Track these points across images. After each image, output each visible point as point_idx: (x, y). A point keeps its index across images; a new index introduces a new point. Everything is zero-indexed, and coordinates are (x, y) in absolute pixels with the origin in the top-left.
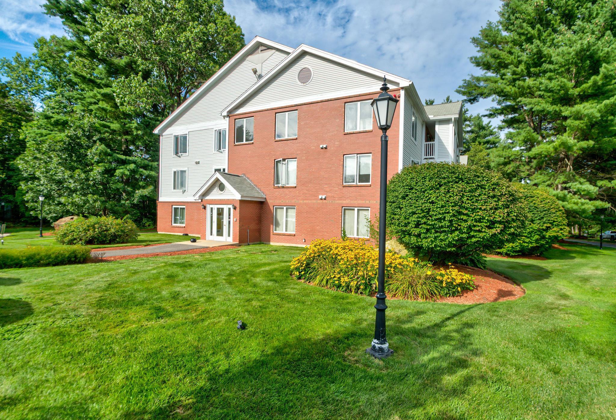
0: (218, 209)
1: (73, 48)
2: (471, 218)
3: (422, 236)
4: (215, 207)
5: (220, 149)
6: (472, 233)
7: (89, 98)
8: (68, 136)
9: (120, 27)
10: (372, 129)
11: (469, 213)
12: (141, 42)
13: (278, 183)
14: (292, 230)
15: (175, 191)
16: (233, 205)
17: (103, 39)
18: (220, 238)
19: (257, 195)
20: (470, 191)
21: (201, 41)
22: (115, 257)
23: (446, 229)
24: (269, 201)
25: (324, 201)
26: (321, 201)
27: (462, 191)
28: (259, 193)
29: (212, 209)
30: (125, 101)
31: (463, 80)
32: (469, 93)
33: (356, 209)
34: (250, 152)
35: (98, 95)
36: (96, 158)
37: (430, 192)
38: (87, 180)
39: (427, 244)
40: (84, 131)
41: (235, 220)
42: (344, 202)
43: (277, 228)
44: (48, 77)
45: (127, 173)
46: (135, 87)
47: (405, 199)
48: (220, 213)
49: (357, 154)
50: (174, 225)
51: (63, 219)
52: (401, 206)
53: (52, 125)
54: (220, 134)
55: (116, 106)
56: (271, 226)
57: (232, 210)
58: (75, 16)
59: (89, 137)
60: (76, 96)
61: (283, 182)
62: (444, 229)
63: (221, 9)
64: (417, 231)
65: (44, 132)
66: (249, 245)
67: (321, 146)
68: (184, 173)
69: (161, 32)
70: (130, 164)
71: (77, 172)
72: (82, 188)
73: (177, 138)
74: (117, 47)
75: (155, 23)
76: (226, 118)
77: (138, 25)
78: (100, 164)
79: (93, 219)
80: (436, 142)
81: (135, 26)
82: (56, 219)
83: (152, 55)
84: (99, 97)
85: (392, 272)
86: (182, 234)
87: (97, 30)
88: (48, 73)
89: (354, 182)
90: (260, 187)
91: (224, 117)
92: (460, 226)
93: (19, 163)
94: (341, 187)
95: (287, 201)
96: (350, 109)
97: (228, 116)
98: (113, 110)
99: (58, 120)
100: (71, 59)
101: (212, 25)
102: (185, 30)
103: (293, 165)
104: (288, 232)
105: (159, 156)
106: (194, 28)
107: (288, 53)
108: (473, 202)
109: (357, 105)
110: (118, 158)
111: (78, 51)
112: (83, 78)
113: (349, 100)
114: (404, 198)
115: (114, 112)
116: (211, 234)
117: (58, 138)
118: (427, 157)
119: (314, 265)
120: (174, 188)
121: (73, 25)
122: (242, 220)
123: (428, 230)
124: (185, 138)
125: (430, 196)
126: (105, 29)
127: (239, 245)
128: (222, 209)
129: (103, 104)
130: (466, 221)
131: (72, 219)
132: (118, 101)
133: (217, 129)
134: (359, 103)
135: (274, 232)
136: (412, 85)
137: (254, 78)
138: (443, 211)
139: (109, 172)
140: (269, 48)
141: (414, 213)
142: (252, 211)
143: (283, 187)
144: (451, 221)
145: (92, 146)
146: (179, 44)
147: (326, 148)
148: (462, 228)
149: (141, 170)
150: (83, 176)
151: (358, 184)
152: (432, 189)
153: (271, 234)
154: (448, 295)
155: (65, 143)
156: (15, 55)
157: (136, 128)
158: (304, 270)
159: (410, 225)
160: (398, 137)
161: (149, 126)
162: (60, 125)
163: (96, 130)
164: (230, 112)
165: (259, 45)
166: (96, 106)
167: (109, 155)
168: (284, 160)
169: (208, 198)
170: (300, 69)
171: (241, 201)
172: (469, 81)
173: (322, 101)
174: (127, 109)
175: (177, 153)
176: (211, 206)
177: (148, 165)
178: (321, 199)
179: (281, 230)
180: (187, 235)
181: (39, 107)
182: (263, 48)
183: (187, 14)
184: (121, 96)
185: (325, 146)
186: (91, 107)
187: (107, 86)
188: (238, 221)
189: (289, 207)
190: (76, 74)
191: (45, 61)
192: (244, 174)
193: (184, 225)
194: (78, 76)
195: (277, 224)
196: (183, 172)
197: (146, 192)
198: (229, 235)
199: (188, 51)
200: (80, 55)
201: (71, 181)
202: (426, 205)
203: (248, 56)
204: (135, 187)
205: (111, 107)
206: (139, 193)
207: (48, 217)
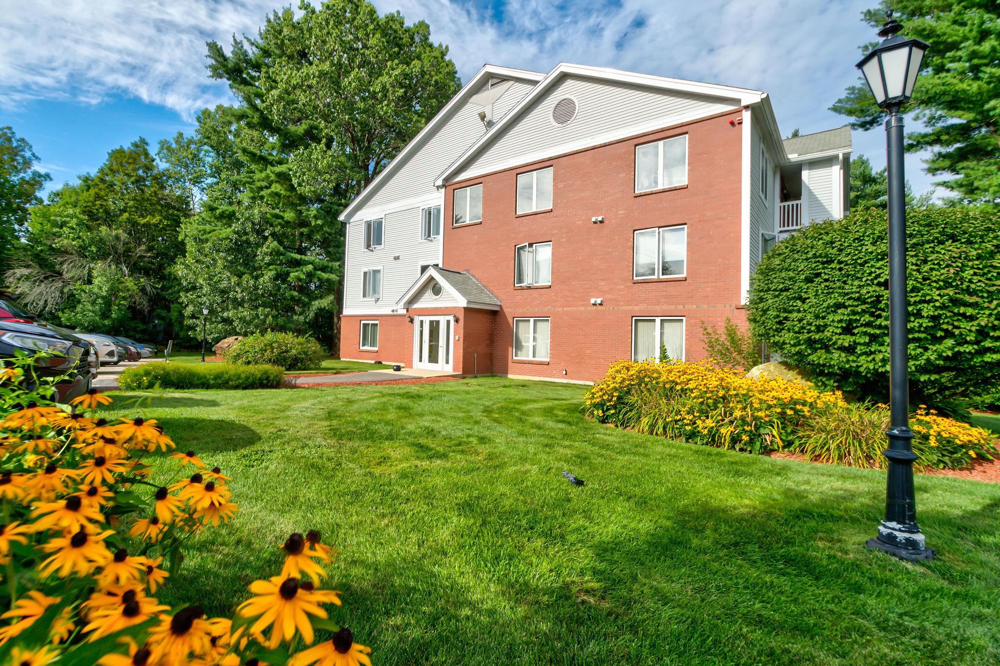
0: (431, 322)
1: (242, 117)
2: (987, 312)
3: (859, 349)
4: (427, 320)
5: (429, 236)
6: (988, 344)
7: (259, 181)
8: (235, 233)
9: (299, 81)
10: (686, 183)
11: (980, 300)
12: (325, 98)
13: (520, 280)
14: (543, 355)
15: (365, 299)
16: (455, 316)
17: (281, 98)
18: (433, 366)
19: (488, 301)
20: (979, 257)
21: (402, 87)
22: (308, 384)
23: (923, 336)
24: (507, 310)
25: (600, 308)
26: (594, 307)
27: (960, 258)
28: (490, 298)
29: (422, 322)
30: (303, 180)
31: (849, 89)
32: (862, 111)
33: (658, 320)
34: (476, 237)
35: (271, 175)
36: (267, 259)
37: (878, 265)
38: (256, 288)
39: (871, 366)
40: (253, 224)
41: (457, 338)
42: (636, 308)
43: (519, 353)
44: (210, 159)
45: (303, 276)
46: (317, 159)
47: (812, 282)
48: (434, 328)
49: (659, 227)
50: (362, 348)
51: (226, 340)
52: (804, 295)
53: (216, 218)
54: (430, 215)
55: (292, 188)
56: (510, 349)
57: (452, 323)
58: (244, 76)
59: (259, 232)
60: (244, 180)
61: (528, 280)
62: (916, 335)
63: (427, 39)
64: (847, 341)
65: (208, 227)
66: (476, 377)
67: (594, 219)
68: (377, 275)
69: (349, 81)
70: (305, 265)
71: (245, 277)
72: (251, 300)
73: (369, 224)
74: (295, 109)
75: (341, 70)
76: (440, 190)
77: (322, 75)
78: (271, 267)
79: (269, 336)
80: (804, 201)
81: (319, 77)
82: (218, 340)
83: (338, 115)
84: (273, 177)
85: (808, 414)
86: (373, 362)
87: (272, 88)
88: (211, 154)
89: (653, 274)
90: (492, 288)
91: (438, 187)
92: (958, 327)
93: (178, 270)
94: (630, 284)
95: (536, 310)
96: (645, 154)
97: (444, 186)
98: (288, 193)
99: (223, 212)
100: (237, 135)
101: (416, 62)
102: (381, 75)
103: (545, 253)
104: (537, 359)
105: (344, 253)
106: (393, 69)
107: (535, 83)
108: (990, 279)
109: (657, 147)
110: (292, 258)
111: (249, 120)
112: (253, 155)
113: (642, 140)
114: (809, 280)
115: (289, 197)
116: (421, 361)
117: (224, 235)
118: (786, 228)
119: (633, 399)
120: (364, 296)
121: (242, 87)
122: (468, 339)
123: (874, 338)
124: (379, 224)
125: (878, 272)
126: (282, 86)
127: (463, 377)
128: (438, 322)
129: (276, 188)
130: (972, 318)
131: (236, 339)
132: (295, 181)
133: (426, 207)
134: (661, 143)
135: (514, 358)
136: (766, 101)
137: (481, 125)
138: (918, 299)
139: (282, 277)
140: (504, 79)
141: (839, 306)
142: (482, 324)
143: (529, 288)
144: (933, 318)
145: (263, 244)
146: (373, 95)
147: (601, 222)
148: (964, 331)
149: (319, 272)
150: (252, 282)
151: (661, 277)
152: (882, 259)
153: (510, 361)
154: (941, 466)
155: (231, 240)
156: (175, 135)
157: (316, 218)
158: (615, 407)
159: (831, 329)
160: (740, 193)
161: (331, 214)
162: (225, 218)
163: (267, 222)
164: (446, 180)
165: (489, 76)
166: (269, 191)
167: (282, 254)
168: (531, 245)
169: (416, 306)
170: (556, 102)
171: (467, 310)
172: (860, 90)
173: (594, 148)
174: (306, 190)
175: (368, 246)
176: (421, 318)
177: (327, 267)
178: (594, 305)
179: (526, 355)
180: (380, 363)
181: (198, 198)
182: (496, 81)
183: (384, 52)
184: (298, 174)
185: (600, 219)
186: (262, 193)
187: (280, 162)
188: (462, 340)
189: (540, 318)
190: (244, 151)
191: (209, 138)
192: (467, 270)
193: (376, 349)
194: (248, 153)
195: (519, 346)
196: (376, 272)
197: (325, 302)
198: (447, 362)
199: (386, 102)
200: (250, 126)
201: (237, 289)
202: (870, 289)
203: (471, 96)
204: (312, 297)
205: (286, 190)
206: (316, 304)
207: (209, 338)
